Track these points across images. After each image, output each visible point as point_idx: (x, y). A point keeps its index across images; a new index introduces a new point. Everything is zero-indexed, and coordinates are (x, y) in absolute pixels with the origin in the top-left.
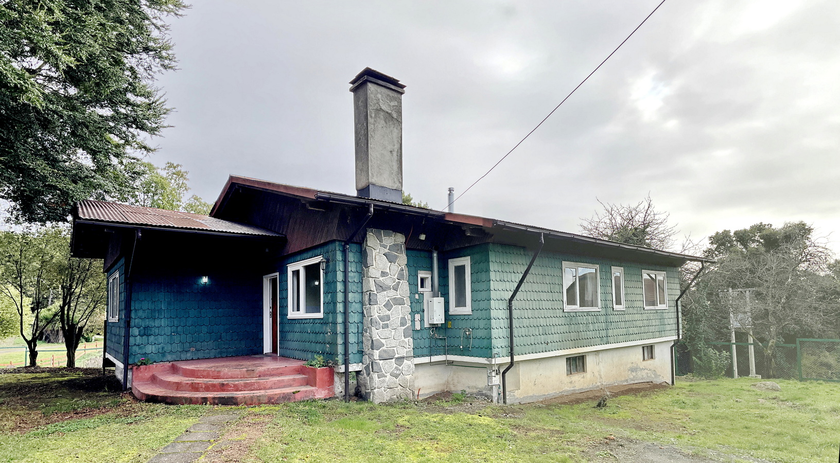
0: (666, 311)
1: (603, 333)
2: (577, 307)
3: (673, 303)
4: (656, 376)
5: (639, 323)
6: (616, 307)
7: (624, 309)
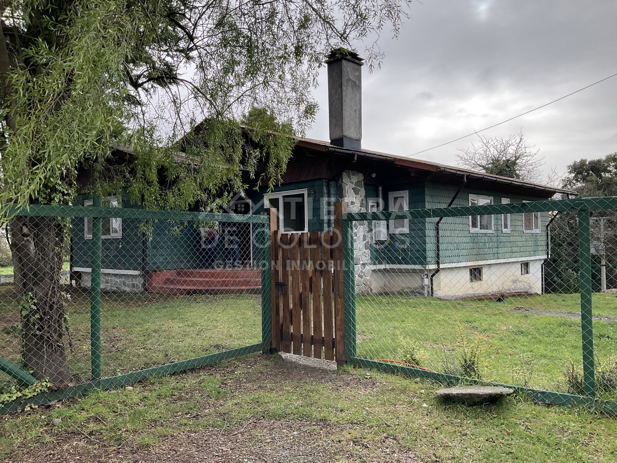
0: (539, 235)
1: (495, 250)
2: (477, 230)
3: (545, 228)
4: (531, 287)
5: (520, 244)
6: (504, 230)
7: (510, 232)
